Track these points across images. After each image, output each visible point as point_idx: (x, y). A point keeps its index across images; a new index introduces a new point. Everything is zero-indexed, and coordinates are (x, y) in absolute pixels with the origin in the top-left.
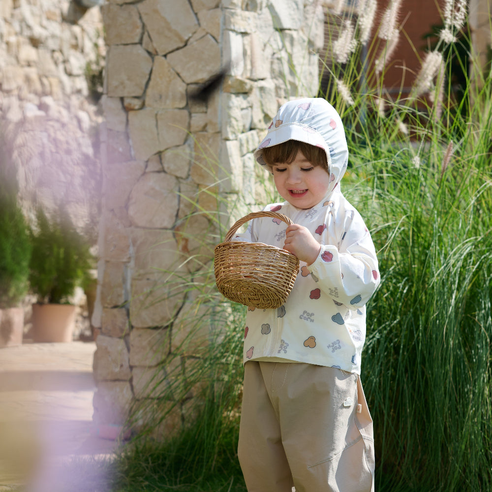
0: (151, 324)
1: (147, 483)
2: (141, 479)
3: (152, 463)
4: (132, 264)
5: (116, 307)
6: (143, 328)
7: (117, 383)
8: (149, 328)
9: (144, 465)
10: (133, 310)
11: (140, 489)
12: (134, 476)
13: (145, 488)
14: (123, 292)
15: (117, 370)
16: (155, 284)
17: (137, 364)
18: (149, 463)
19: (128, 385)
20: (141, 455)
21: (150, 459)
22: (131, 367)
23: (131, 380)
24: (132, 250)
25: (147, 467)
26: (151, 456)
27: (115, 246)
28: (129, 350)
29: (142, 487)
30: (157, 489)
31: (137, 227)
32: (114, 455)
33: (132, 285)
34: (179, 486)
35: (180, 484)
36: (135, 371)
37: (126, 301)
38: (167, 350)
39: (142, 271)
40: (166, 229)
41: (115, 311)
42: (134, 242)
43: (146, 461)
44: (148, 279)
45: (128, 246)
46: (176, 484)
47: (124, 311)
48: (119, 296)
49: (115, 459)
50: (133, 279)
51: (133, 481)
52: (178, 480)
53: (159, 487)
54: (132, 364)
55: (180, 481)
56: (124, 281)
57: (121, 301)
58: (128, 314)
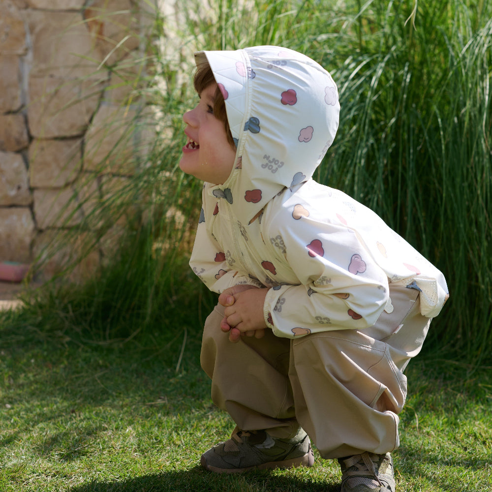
0: (56, 134)
1: (68, 339)
2: (60, 333)
3: (73, 311)
4: (30, 56)
5: (9, 112)
6: (47, 139)
7: (14, 210)
8: (56, 138)
9: (62, 314)
10: (33, 116)
11: (60, 346)
12: (51, 330)
13: (66, 346)
14: (19, 93)
15: (13, 193)
16: (61, 81)
17: (39, 184)
18: (68, 312)
19: (27, 212)
20: (57, 302)
21: (70, 306)
22: (32, 189)
23: (31, 206)
24: (29, 39)
25: (66, 318)
26: (71, 302)
27: (7, 34)
28: (27, 167)
29: (63, 345)
30: (82, 346)
31: (35, 9)
32: (22, 303)
33: (30, 84)
34: (109, 342)
35: (110, 338)
36: (37, 194)
37: (23, 106)
38: (78, 166)
39: (43, 66)
40: (73, 11)
41: (10, 118)
42: (32, 29)
43: (65, 309)
44: (52, 76)
45: (24, 35)
46: (105, 339)
47: (21, 118)
48: (14, 98)
49: (23, 308)
50: (33, 76)
51: (50, 336)
52: (108, 332)
53: (85, 344)
54: (32, 184)
55: (110, 335)
56: (20, 78)
57: (16, 105)
58: (26, 121)
